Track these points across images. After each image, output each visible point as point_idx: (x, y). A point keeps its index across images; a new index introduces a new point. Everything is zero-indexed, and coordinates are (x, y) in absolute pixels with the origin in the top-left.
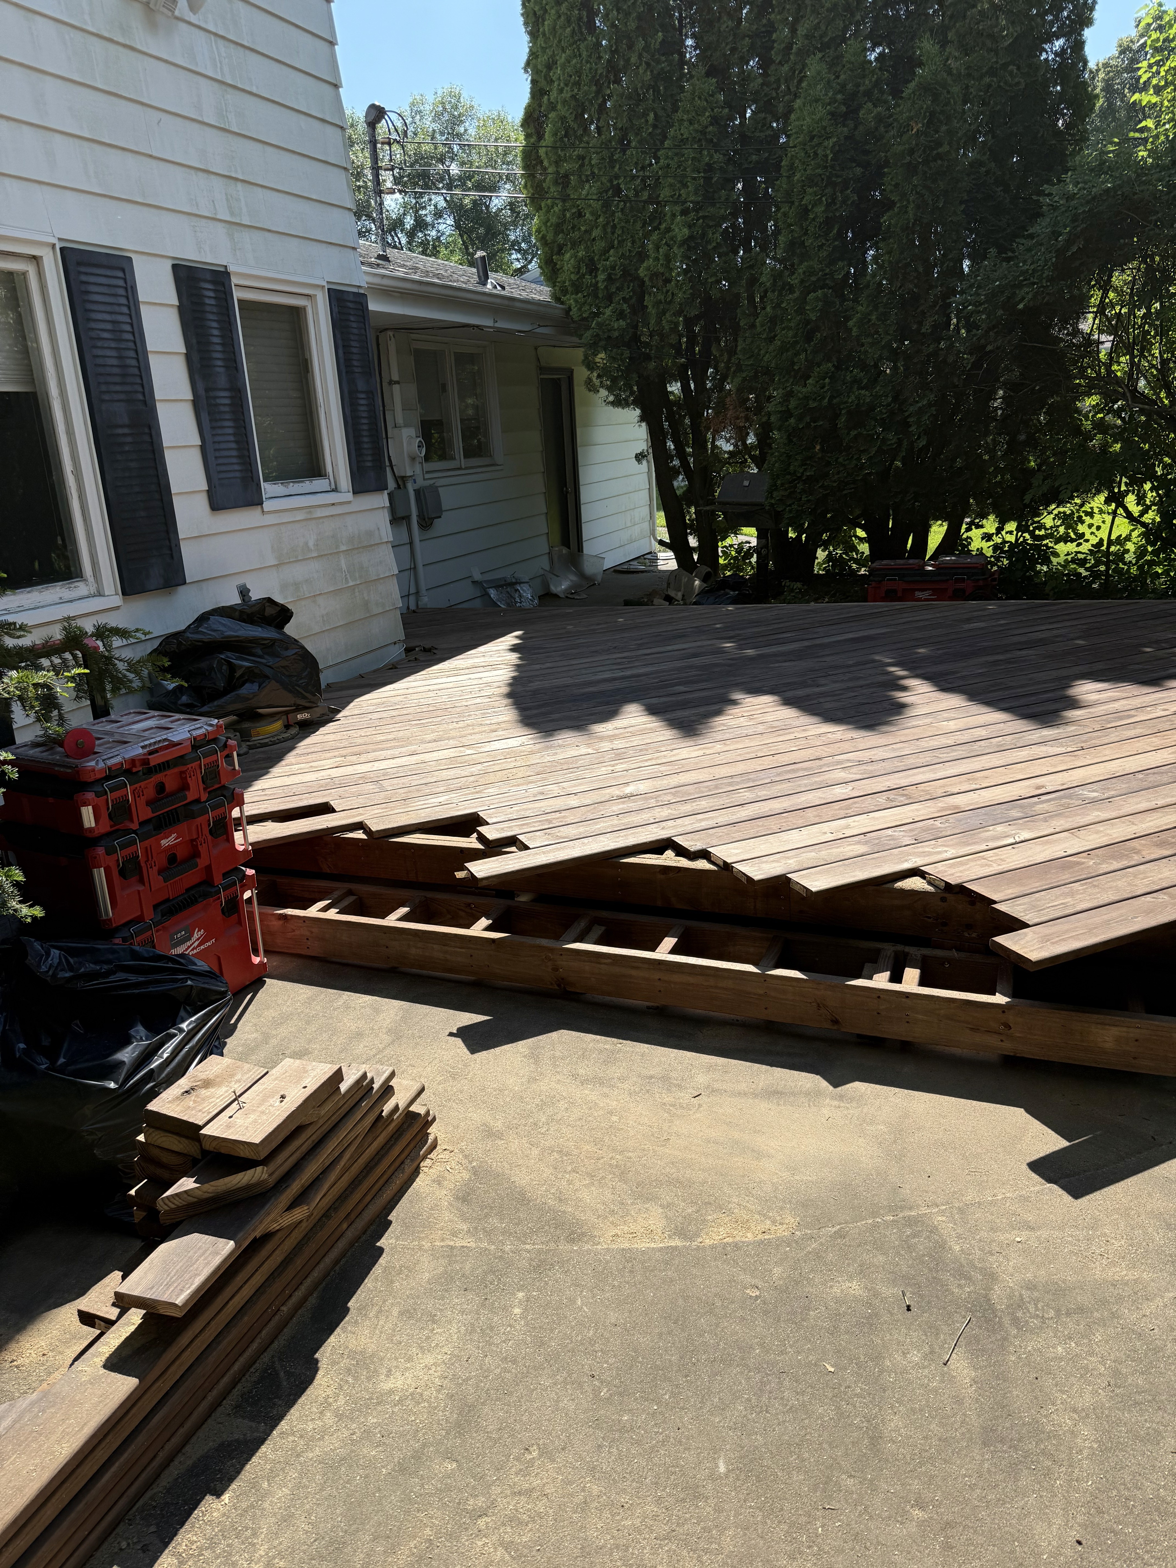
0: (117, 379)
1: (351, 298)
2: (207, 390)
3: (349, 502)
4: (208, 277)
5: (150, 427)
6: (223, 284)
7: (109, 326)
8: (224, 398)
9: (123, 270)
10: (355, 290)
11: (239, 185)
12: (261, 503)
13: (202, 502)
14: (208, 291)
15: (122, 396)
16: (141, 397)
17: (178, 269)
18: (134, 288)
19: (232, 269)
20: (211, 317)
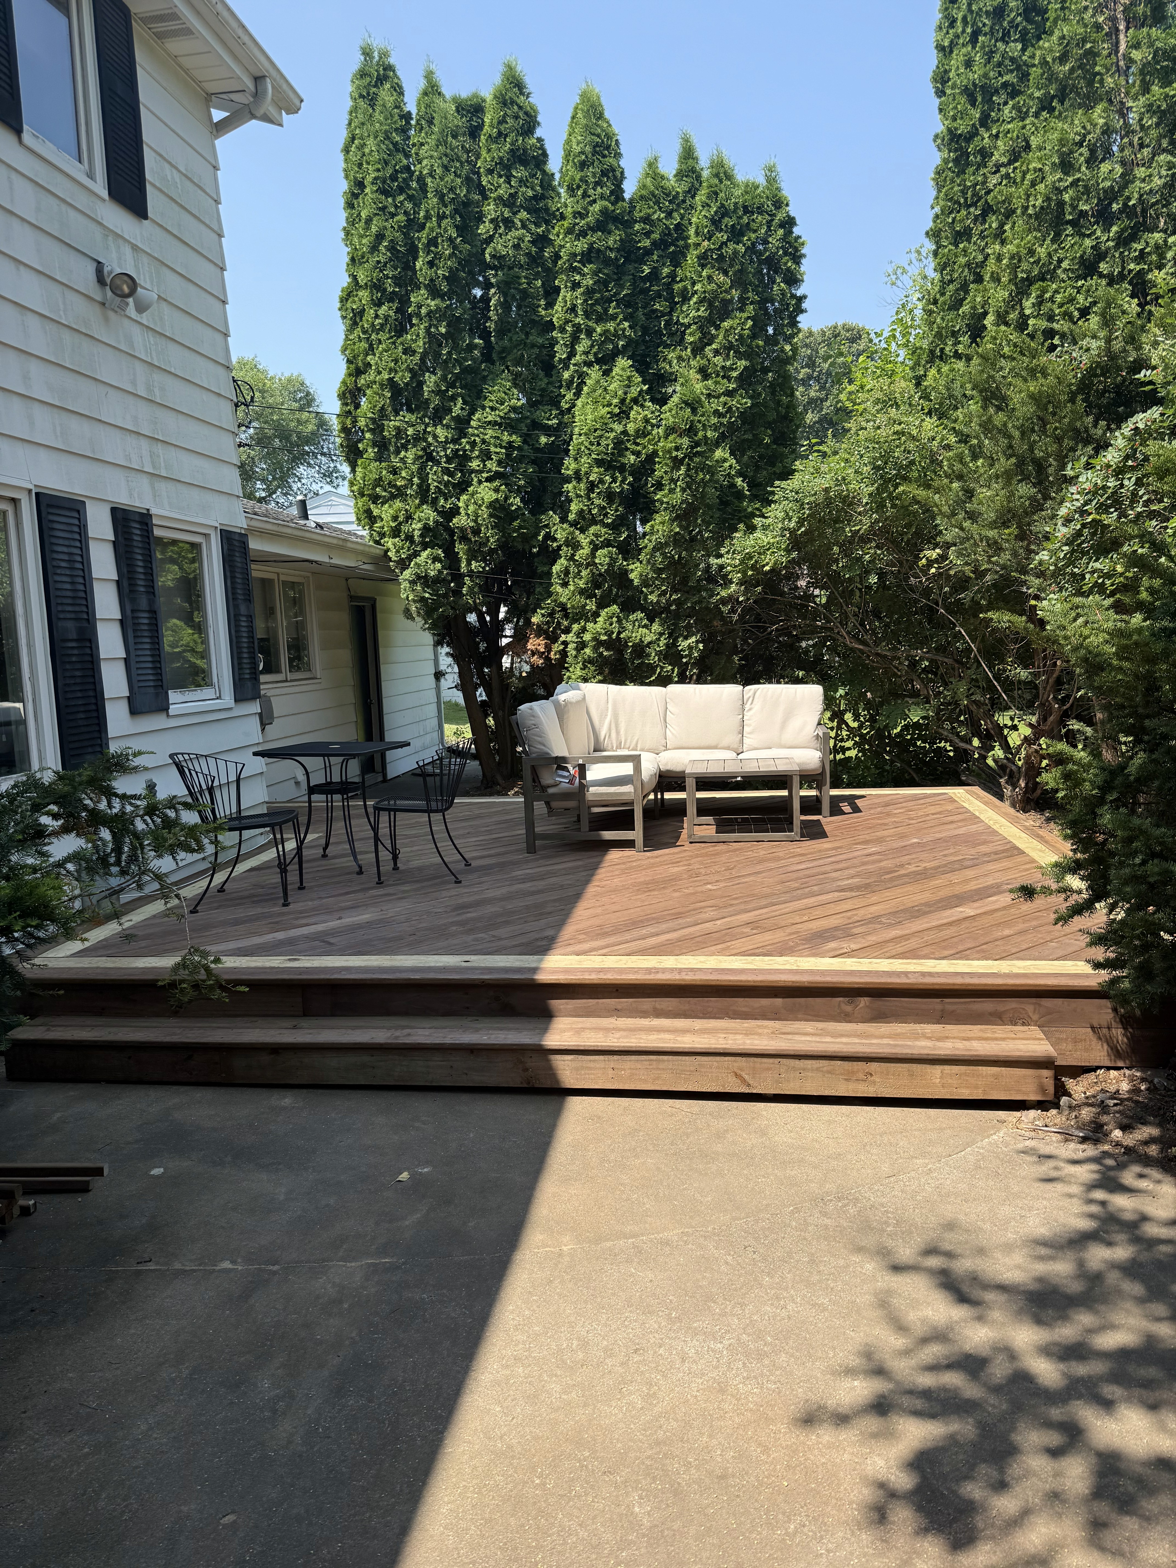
0: (69, 601)
1: (237, 537)
2: (133, 611)
3: (231, 709)
4: (137, 518)
5: (90, 641)
6: (147, 524)
7: (66, 557)
8: (144, 619)
9: (78, 512)
10: (238, 531)
11: (159, 444)
12: (166, 709)
13: (124, 706)
14: (136, 531)
15: (73, 616)
16: (85, 616)
17: (114, 511)
18: (85, 526)
19: (153, 511)
20: (138, 551)
